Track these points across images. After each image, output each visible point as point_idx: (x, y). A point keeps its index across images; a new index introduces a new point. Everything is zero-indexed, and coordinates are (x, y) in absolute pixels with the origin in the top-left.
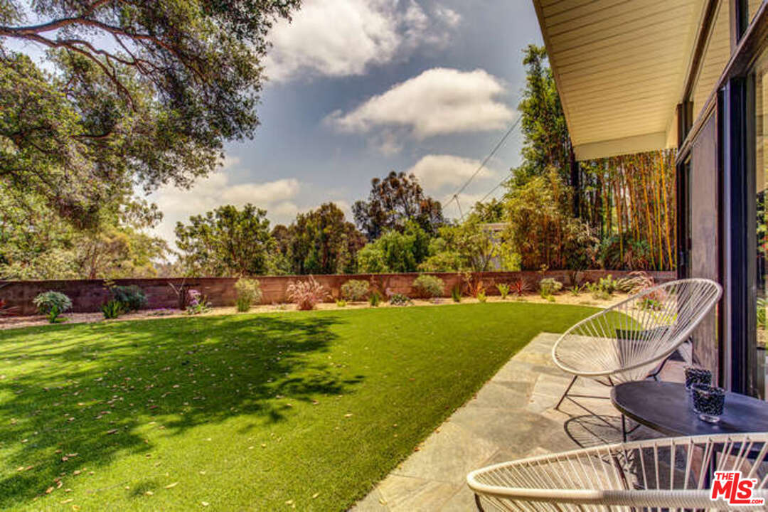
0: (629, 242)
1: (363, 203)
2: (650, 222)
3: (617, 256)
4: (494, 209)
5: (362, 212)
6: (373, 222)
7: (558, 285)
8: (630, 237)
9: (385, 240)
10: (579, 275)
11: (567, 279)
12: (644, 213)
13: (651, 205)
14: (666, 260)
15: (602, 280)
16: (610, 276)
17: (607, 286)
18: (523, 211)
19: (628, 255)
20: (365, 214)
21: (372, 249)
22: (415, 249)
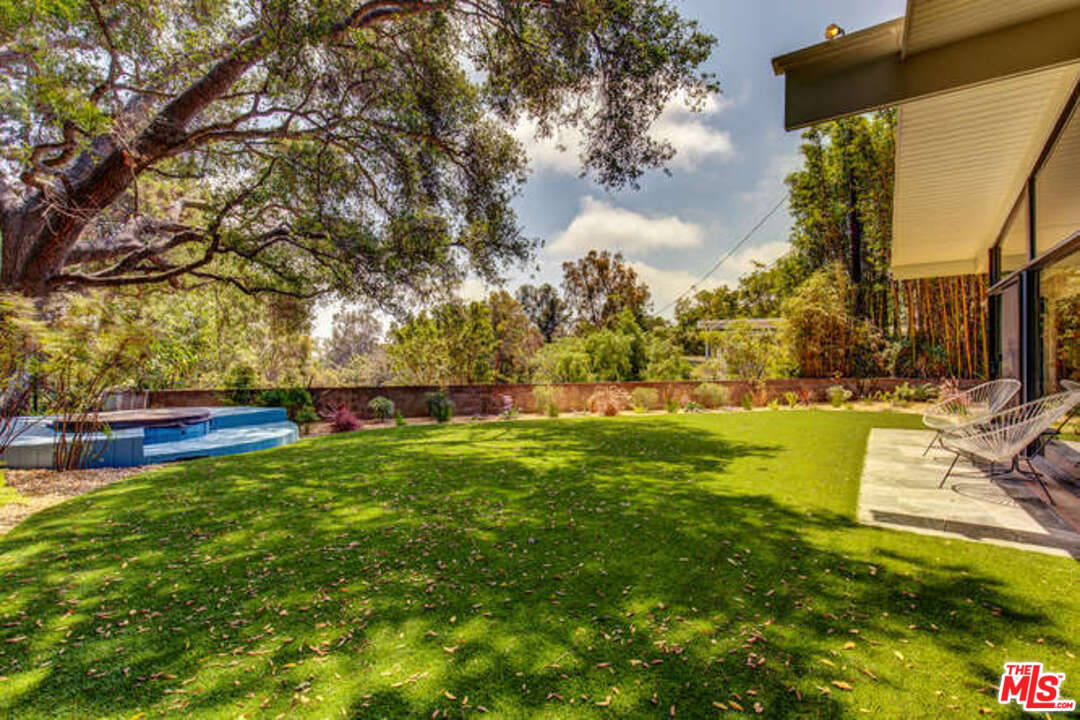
0: (923, 347)
1: (532, 287)
2: (947, 326)
3: (909, 362)
4: (726, 300)
5: (529, 299)
6: (545, 314)
7: (848, 394)
8: (924, 340)
9: (595, 341)
10: (867, 382)
11: (854, 386)
12: (940, 316)
13: (948, 306)
14: (965, 366)
15: (897, 388)
16: (906, 384)
17: (904, 394)
18: (807, 311)
19: (921, 361)
20: (533, 303)
21: (574, 351)
22: (631, 353)
